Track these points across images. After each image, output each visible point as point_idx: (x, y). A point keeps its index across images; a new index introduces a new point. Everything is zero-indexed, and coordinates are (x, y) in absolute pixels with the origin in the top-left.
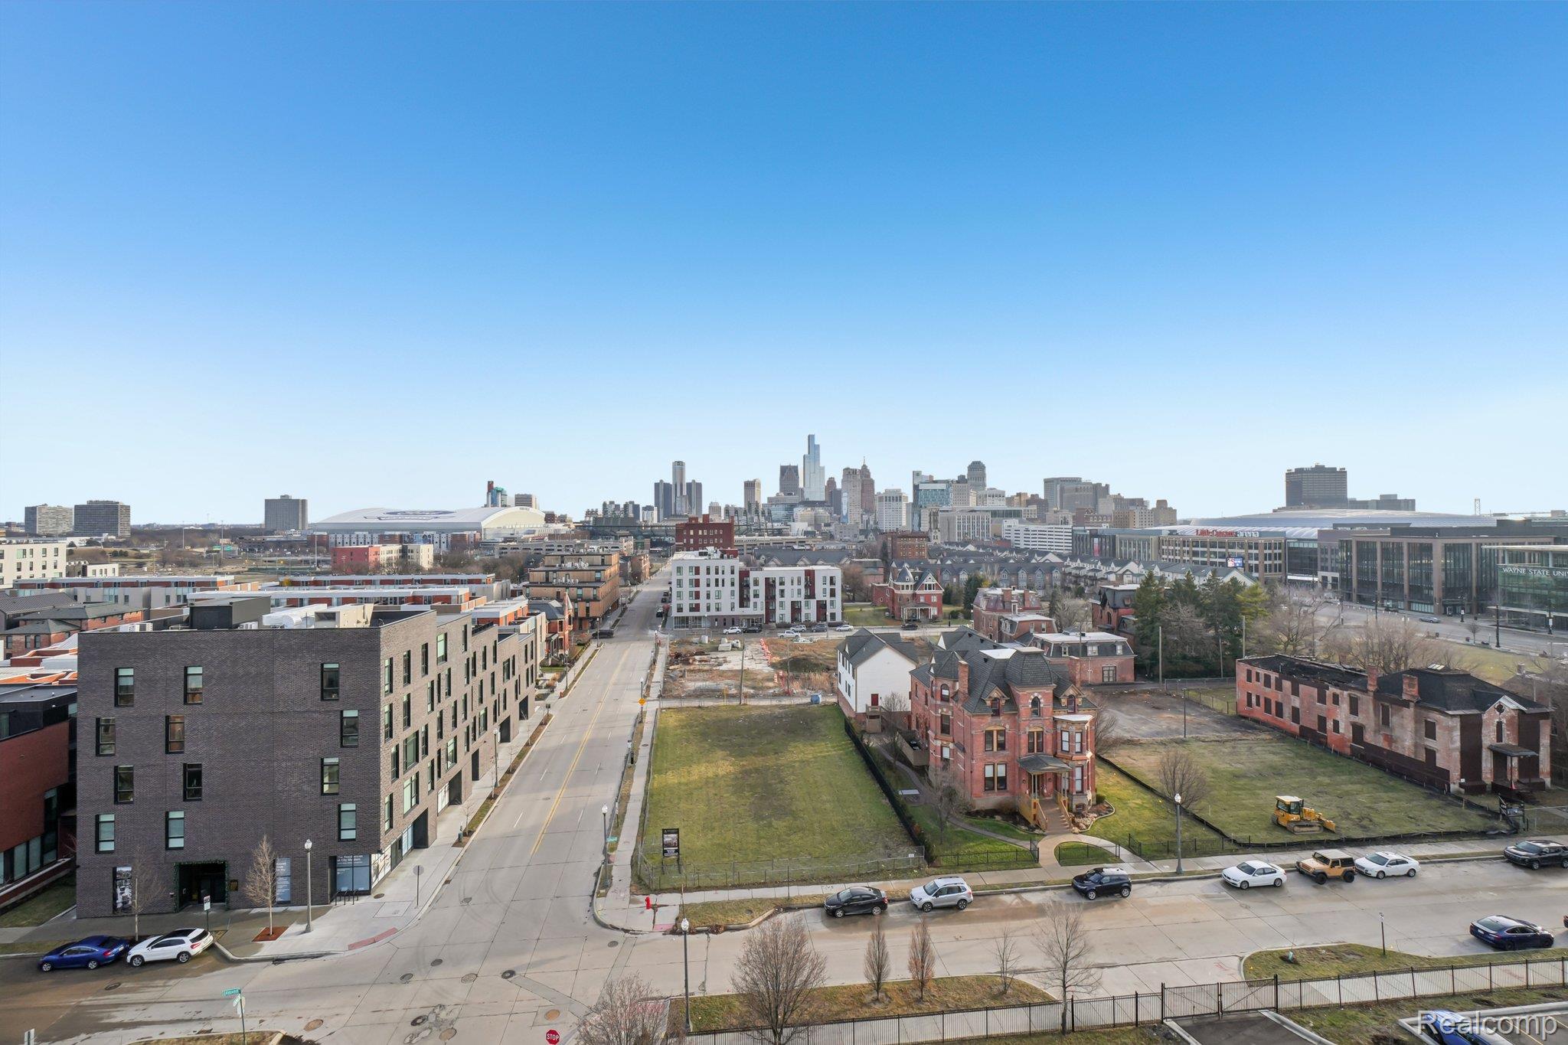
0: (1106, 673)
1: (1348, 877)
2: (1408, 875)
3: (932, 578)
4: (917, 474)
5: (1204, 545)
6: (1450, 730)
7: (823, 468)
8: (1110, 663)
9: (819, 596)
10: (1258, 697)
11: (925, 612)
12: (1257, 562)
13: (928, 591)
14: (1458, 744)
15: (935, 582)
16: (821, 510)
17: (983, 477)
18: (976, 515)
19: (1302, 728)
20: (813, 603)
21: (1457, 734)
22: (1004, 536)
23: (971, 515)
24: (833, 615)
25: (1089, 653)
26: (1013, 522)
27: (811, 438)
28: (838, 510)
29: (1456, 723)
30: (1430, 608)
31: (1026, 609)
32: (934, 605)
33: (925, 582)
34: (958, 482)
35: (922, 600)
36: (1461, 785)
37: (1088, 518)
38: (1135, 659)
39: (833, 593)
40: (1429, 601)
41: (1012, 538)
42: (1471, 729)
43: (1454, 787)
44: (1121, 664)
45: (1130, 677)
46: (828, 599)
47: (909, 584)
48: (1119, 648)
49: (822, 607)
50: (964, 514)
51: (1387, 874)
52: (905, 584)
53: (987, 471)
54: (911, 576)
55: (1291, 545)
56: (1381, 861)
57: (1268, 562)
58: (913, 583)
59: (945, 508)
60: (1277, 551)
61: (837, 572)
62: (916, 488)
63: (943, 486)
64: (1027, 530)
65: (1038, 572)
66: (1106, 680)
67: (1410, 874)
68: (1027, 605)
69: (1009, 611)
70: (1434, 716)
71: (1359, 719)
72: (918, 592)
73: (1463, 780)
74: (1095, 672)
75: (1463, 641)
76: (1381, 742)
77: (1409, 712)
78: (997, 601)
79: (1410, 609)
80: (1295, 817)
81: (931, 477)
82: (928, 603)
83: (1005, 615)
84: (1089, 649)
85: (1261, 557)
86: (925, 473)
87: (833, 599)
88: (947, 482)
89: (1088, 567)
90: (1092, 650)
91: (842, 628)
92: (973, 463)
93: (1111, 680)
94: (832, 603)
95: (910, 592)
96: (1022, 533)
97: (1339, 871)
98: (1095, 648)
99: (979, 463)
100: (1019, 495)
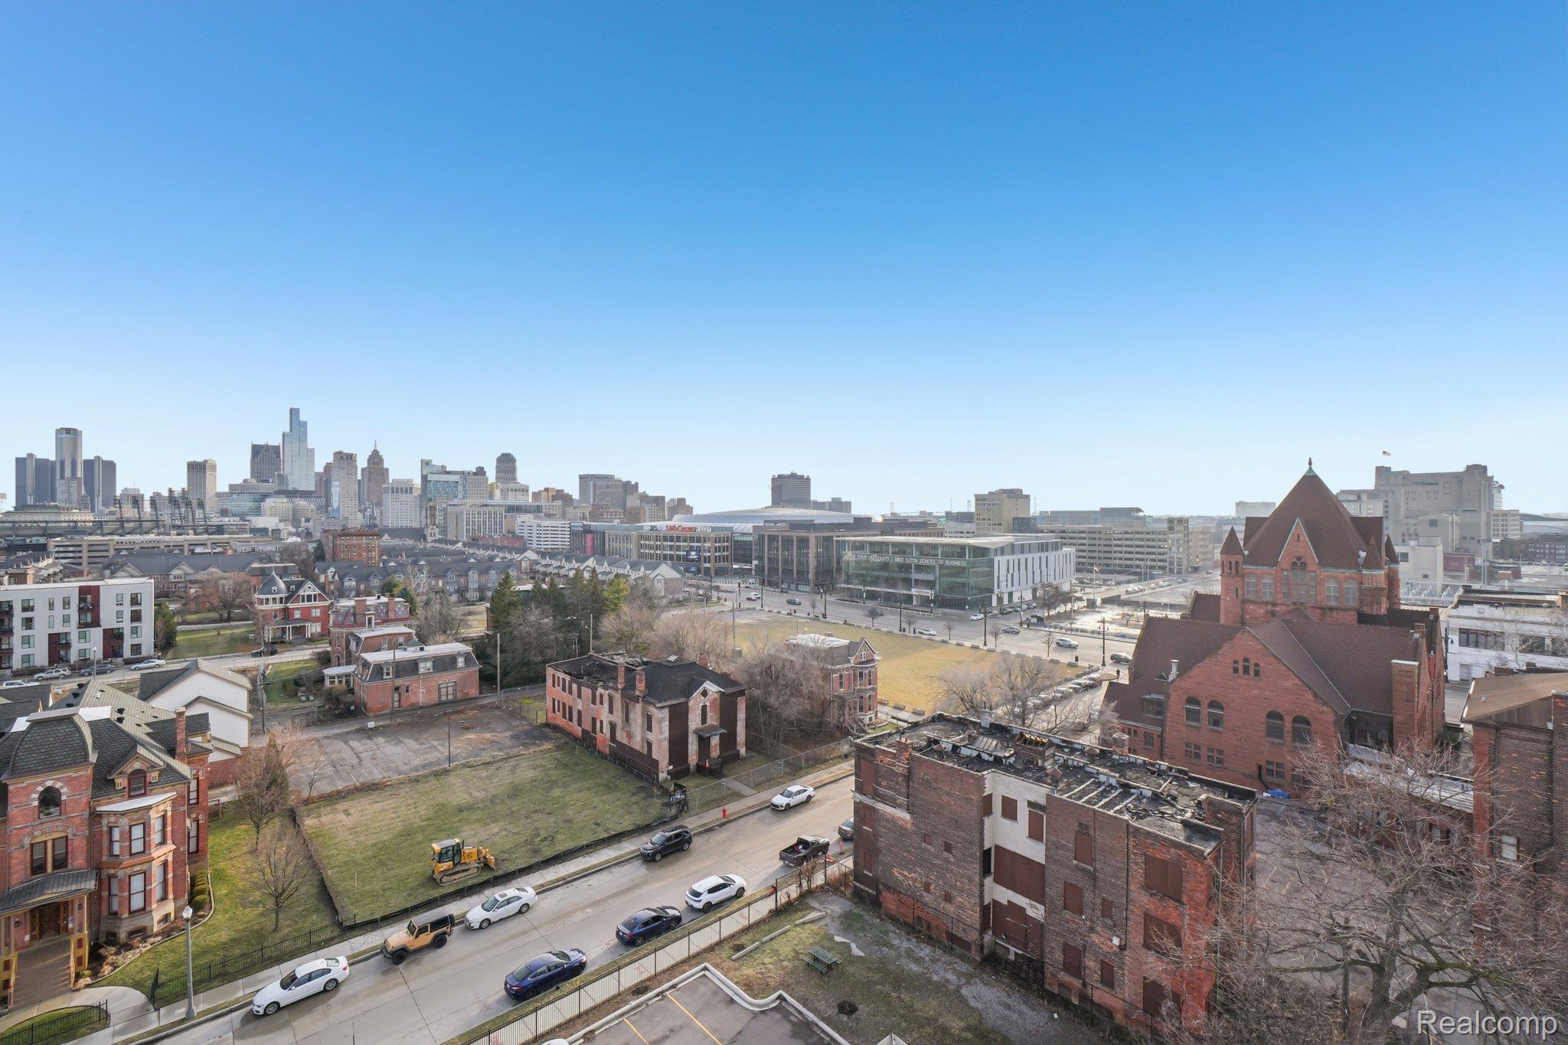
0: (443, 691)
1: (439, 942)
2: (520, 912)
3: (313, 586)
4: (426, 463)
5: (672, 539)
6: (661, 721)
7: (312, 451)
8: (448, 679)
9: (108, 619)
10: (559, 702)
11: (299, 631)
12: (709, 554)
13: (306, 604)
14: (667, 734)
15: (318, 591)
16: (302, 503)
17: (513, 470)
18: (487, 509)
19: (583, 729)
20: (96, 635)
21: (666, 725)
22: (517, 532)
23: (482, 510)
24: (136, 648)
25: (422, 671)
26: (528, 518)
27: (294, 413)
28: (328, 503)
29: (666, 713)
30: (807, 589)
31: (386, 621)
32: (315, 620)
33: (301, 593)
34: (475, 474)
35: (297, 615)
36: (669, 773)
37: (602, 514)
38: (480, 671)
39: (136, 617)
40: (807, 582)
41: (526, 535)
42: (679, 716)
43: (662, 776)
44: (461, 679)
45: (474, 691)
46: (126, 625)
47: (278, 596)
48: (461, 662)
49: (113, 638)
50: (474, 508)
51: (492, 920)
52: (270, 597)
53: (518, 464)
54: (282, 586)
55: (736, 539)
56: (495, 905)
57: (718, 554)
58: (283, 595)
59: (455, 501)
60: (725, 544)
61: (146, 587)
62: (424, 478)
63: (456, 478)
64: (539, 526)
65: (492, 572)
66: (443, 698)
67: (524, 910)
68: (391, 615)
69: (363, 625)
70: (652, 710)
71: (613, 718)
72: (290, 605)
73: (671, 767)
74: (429, 691)
75: (806, 616)
76: (625, 741)
77: (639, 706)
78: (347, 614)
79: (797, 590)
80: (445, 866)
81: (444, 467)
82: (307, 616)
83: (356, 631)
84: (421, 665)
85: (713, 550)
86: (437, 462)
87: (135, 624)
88: (463, 473)
89: (556, 563)
90: (424, 667)
91: (141, 665)
92: (503, 455)
93: (450, 697)
94: (135, 631)
95: (279, 606)
96: (535, 528)
97: (427, 938)
98: (429, 664)
99: (509, 455)
100: (547, 490)
